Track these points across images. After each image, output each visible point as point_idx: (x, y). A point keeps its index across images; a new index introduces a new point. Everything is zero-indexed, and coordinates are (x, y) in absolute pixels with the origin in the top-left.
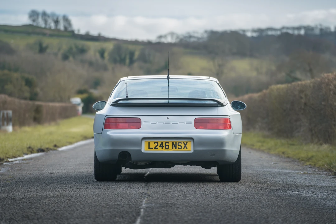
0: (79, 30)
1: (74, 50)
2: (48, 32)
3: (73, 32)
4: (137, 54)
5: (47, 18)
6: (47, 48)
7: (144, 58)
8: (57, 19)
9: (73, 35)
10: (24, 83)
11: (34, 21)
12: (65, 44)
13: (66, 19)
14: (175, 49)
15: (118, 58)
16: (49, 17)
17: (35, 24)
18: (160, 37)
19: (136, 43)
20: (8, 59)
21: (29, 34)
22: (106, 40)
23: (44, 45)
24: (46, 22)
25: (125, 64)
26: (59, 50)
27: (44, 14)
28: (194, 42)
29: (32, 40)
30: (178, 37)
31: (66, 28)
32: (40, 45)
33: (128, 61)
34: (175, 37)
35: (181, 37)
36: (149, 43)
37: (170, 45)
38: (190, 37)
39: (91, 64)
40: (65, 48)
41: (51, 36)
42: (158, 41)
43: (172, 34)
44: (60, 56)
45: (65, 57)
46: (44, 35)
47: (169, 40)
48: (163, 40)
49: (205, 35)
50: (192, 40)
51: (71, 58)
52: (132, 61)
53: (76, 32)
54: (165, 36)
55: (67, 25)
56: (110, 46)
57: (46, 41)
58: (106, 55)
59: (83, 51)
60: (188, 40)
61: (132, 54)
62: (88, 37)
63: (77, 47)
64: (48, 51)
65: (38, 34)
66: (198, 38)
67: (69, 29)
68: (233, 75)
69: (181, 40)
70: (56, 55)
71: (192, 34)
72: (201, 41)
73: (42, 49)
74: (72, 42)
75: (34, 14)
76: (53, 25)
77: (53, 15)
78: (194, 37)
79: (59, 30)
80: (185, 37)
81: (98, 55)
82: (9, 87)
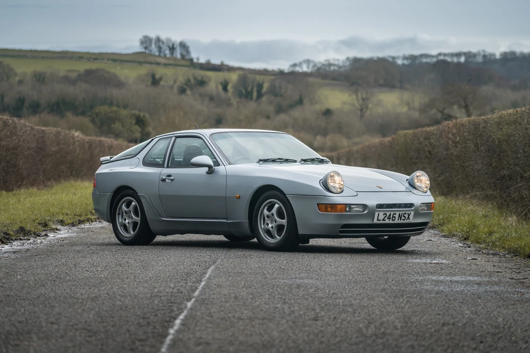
0: (198, 59)
1: (192, 81)
2: (162, 60)
3: (191, 60)
4: (266, 86)
5: (161, 44)
6: (161, 79)
7: (273, 92)
8: (173, 45)
9: (192, 64)
10: (134, 122)
11: (146, 48)
12: (182, 75)
13: (183, 45)
14: (311, 80)
15: (244, 92)
16: (163, 43)
17: (147, 52)
18: (295, 65)
19: (265, 72)
20: (115, 93)
21: (140, 63)
22: (230, 69)
23: (157, 77)
24: (160, 49)
25: (251, 99)
26: (175, 82)
27: (158, 40)
28: (334, 71)
29: (143, 70)
30: (315, 65)
31: (183, 56)
32: (153, 76)
33: (255, 94)
34: (311, 66)
35: (319, 65)
36: (281, 73)
37: (305, 74)
38: (330, 65)
39: (212, 98)
40: (181, 79)
41: (166, 65)
42: (291, 69)
43: (308, 62)
44: (175, 90)
45: (182, 91)
46: (158, 64)
47: (305, 68)
48: (298, 69)
49: (348, 63)
50: (332, 68)
51: (188, 92)
52: (260, 95)
53: (195, 61)
54: (300, 64)
55: (185, 53)
56: (234, 77)
57: (160, 72)
58: (229, 87)
59: (202, 83)
60: (327, 69)
61: (260, 86)
62: (209, 67)
63: (195, 78)
64: (162, 83)
65: (151, 63)
66: (340, 67)
67: (187, 57)
68: (380, 110)
69: (319, 69)
70: (172, 87)
71: (332, 62)
72: (342, 70)
73: (155, 81)
74: (191, 73)
75: (146, 41)
76: (168, 52)
77: (169, 40)
78: (334, 65)
79: (175, 59)
80: (324, 65)
81: (220, 88)
82: (117, 126)
